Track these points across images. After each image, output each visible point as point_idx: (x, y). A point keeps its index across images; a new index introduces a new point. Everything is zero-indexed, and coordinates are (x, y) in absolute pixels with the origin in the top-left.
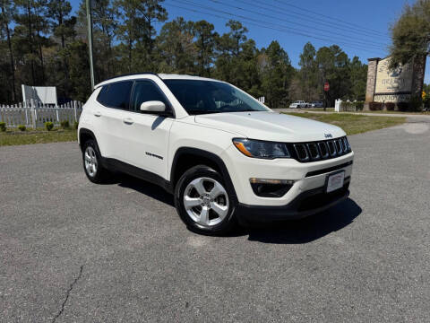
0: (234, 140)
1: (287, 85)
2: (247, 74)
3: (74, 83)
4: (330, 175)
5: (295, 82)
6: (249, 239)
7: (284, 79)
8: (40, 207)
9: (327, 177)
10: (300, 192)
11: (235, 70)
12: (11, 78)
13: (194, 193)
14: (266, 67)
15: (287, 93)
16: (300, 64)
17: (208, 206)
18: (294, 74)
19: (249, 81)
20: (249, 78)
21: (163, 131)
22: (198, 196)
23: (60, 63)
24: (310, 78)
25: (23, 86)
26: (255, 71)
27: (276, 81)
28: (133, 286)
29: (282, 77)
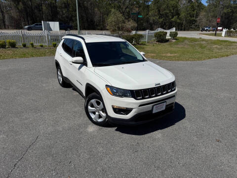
0: (106, 85)
1: (197, 16)
2: (171, 9)
3: (72, 15)
4: (154, 105)
5: (202, 14)
6: (116, 130)
7: (195, 12)
8: (33, 100)
9: (153, 107)
10: (136, 113)
11: (164, 6)
12: (41, 12)
13: (92, 106)
14: (184, 4)
15: (195, 21)
16: (207, 2)
17: (98, 112)
18: (203, 9)
19: (173, 13)
20: (172, 11)
21: (81, 73)
22: (94, 107)
23: (65, 3)
24: (213, 11)
25: (42, 22)
26: (177, 7)
27: (190, 13)
28: (53, 149)
29: (194, 11)
